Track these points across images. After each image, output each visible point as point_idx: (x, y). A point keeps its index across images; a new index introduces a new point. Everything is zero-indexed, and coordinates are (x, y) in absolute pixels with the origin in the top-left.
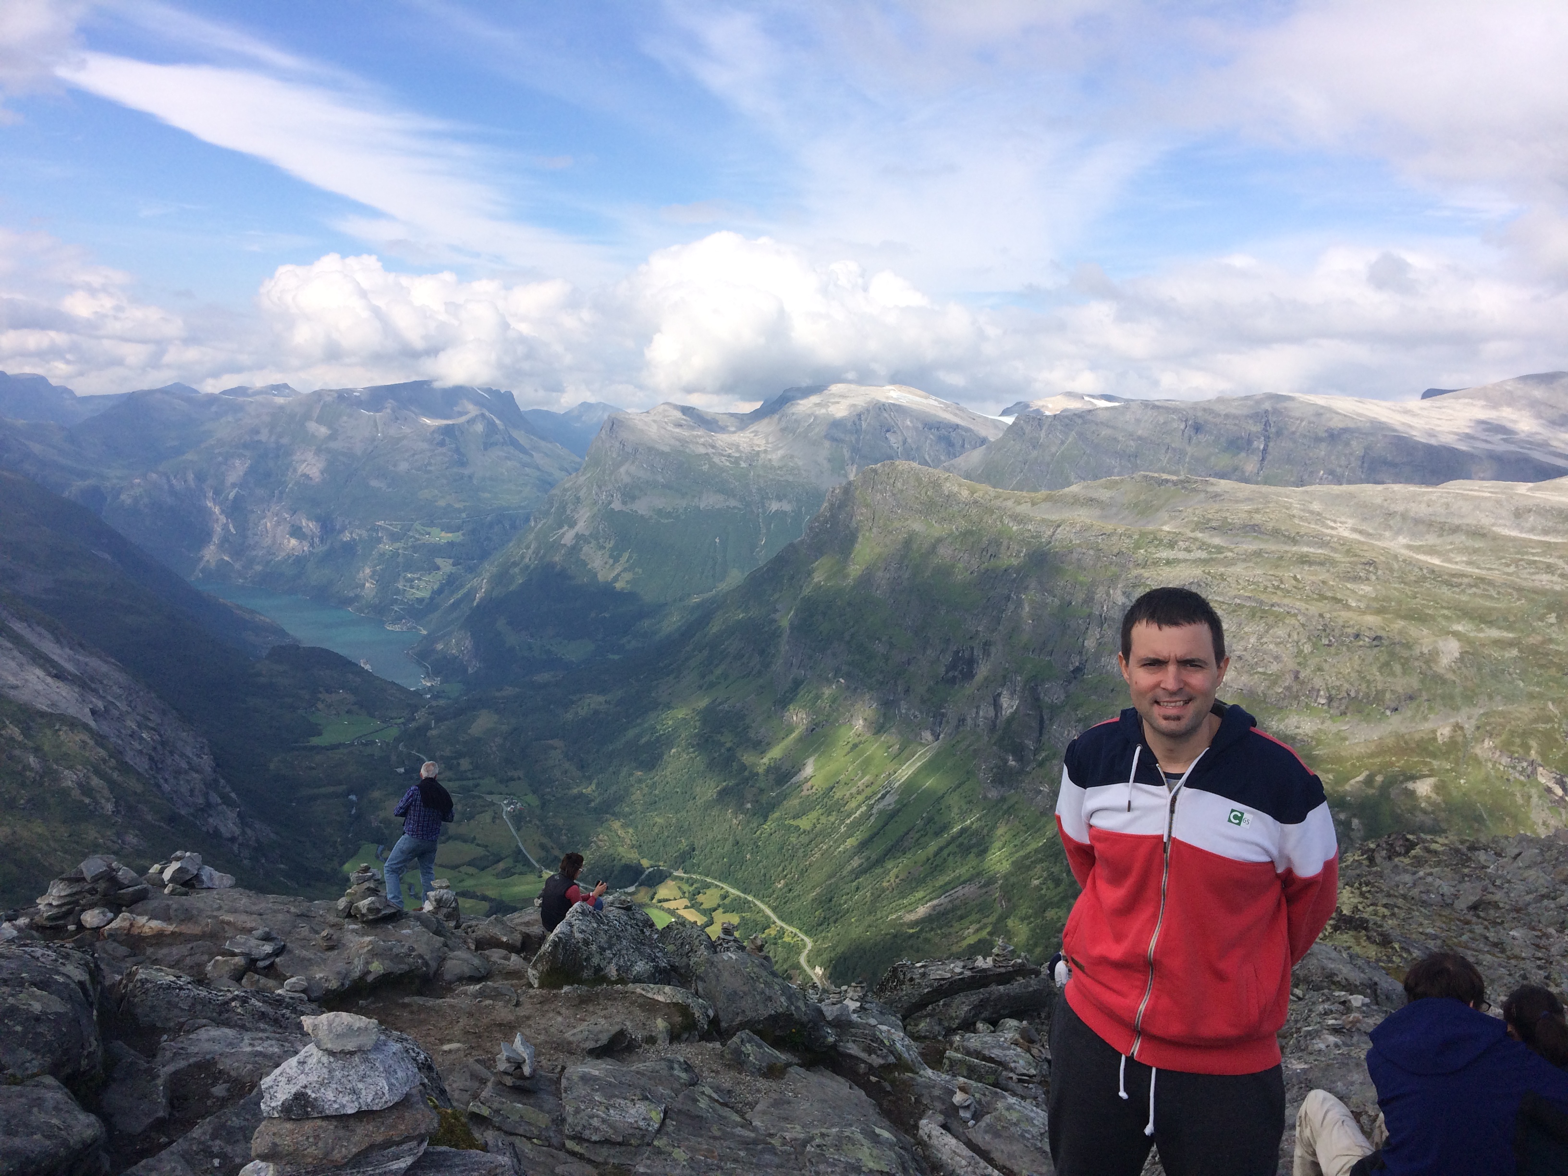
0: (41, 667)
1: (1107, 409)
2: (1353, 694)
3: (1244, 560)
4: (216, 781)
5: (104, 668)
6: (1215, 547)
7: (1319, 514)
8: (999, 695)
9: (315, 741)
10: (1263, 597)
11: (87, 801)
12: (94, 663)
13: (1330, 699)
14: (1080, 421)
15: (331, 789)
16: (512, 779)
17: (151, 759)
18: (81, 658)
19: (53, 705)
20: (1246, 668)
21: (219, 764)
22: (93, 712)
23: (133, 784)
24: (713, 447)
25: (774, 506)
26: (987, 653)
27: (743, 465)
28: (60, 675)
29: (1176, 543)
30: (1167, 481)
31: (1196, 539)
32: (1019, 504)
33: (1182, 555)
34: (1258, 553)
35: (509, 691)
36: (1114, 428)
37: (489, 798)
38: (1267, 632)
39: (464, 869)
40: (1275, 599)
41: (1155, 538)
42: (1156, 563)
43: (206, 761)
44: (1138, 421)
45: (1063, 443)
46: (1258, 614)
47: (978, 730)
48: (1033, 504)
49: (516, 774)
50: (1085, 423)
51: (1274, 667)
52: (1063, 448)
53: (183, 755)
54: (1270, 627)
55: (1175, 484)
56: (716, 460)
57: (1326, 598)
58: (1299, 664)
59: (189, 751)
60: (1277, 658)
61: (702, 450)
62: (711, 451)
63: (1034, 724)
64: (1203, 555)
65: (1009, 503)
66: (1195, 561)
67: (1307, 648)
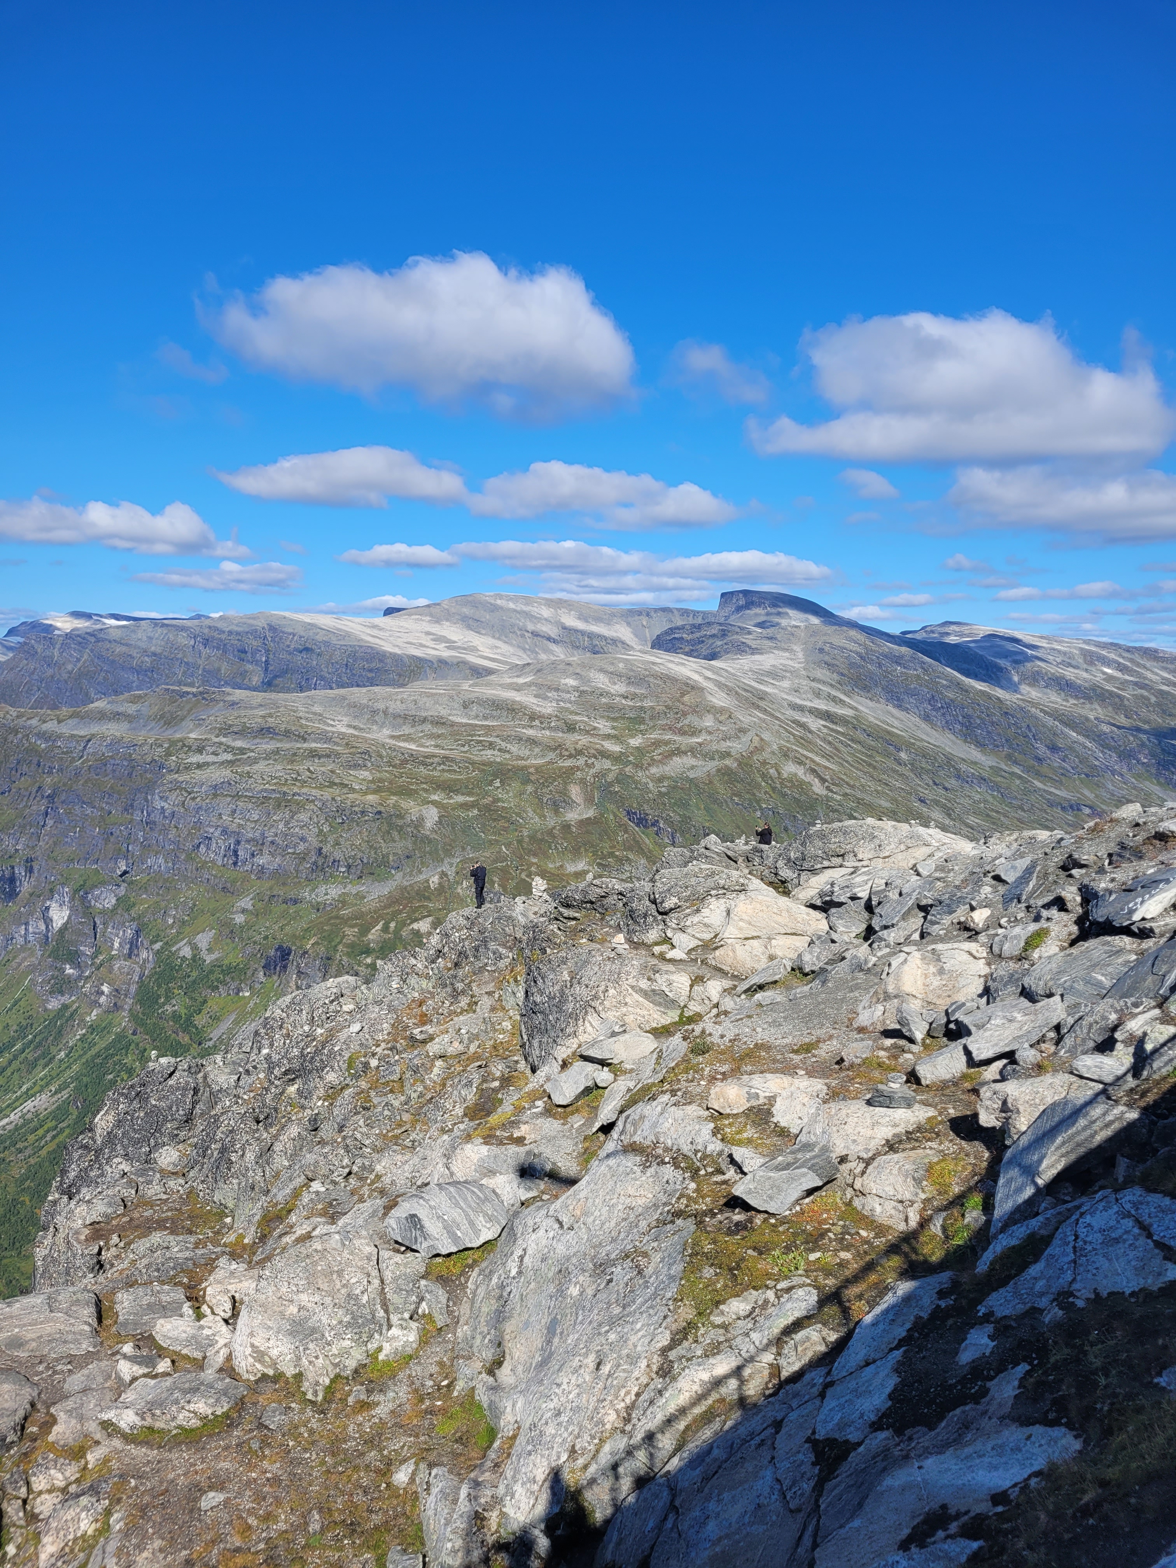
1: (118, 627)
2: (365, 861)
3: (265, 759)
6: (238, 749)
7: (320, 715)
8: (48, 908)
10: (285, 789)
13: (349, 867)
14: (93, 640)
20: (279, 851)
26: (30, 870)
29: (203, 748)
30: (188, 693)
31: (221, 743)
32: (44, 722)
33: (211, 758)
34: (277, 752)
36: (127, 645)
38: (292, 817)
40: (296, 790)
41: (184, 745)
42: (188, 768)
44: (150, 638)
45: (78, 660)
46: (283, 804)
47: (29, 946)
48: (59, 722)
50: (98, 640)
51: (301, 847)
52: (79, 665)
54: (293, 814)
55: (195, 695)
57: (335, 784)
58: (321, 842)
60: (303, 839)
63: (88, 930)
64: (229, 757)
65: (34, 722)
66: (222, 763)
67: (326, 829)
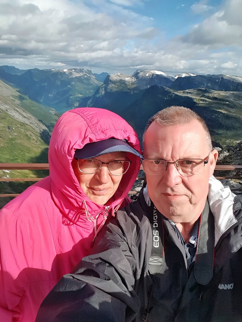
0: (22, 115)
1: (194, 76)
5: (31, 116)
6: (210, 101)
10: (217, 110)
11: (31, 136)
12: (29, 115)
18: (27, 115)
19: (24, 121)
22: (30, 123)
24: (125, 81)
25: (136, 92)
28: (24, 117)
30: (203, 90)
31: (207, 100)
32: (178, 93)
36: (194, 80)
38: (217, 116)
40: (219, 111)
44: (198, 79)
48: (180, 93)
65: (176, 93)
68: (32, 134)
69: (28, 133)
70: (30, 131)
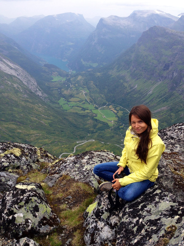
0: (9, 67)
4: (37, 87)
5: (18, 67)
9: (52, 80)
11: (18, 89)
15: (55, 89)
16: (84, 88)
17: (27, 83)
18: (15, 66)
19: (11, 73)
21: (38, 84)
22: (17, 75)
23: (25, 87)
24: (120, 24)
25: (132, 36)
27: (126, 28)
28: (11, 68)
35: (84, 72)
37: (81, 91)
39: (77, 102)
43: (36, 83)
49: (85, 87)
53: (32, 82)
56: (121, 27)
59: (33, 82)
61: (118, 25)
62: (120, 25)
68: (19, 86)
69: (15, 86)
70: (17, 83)
